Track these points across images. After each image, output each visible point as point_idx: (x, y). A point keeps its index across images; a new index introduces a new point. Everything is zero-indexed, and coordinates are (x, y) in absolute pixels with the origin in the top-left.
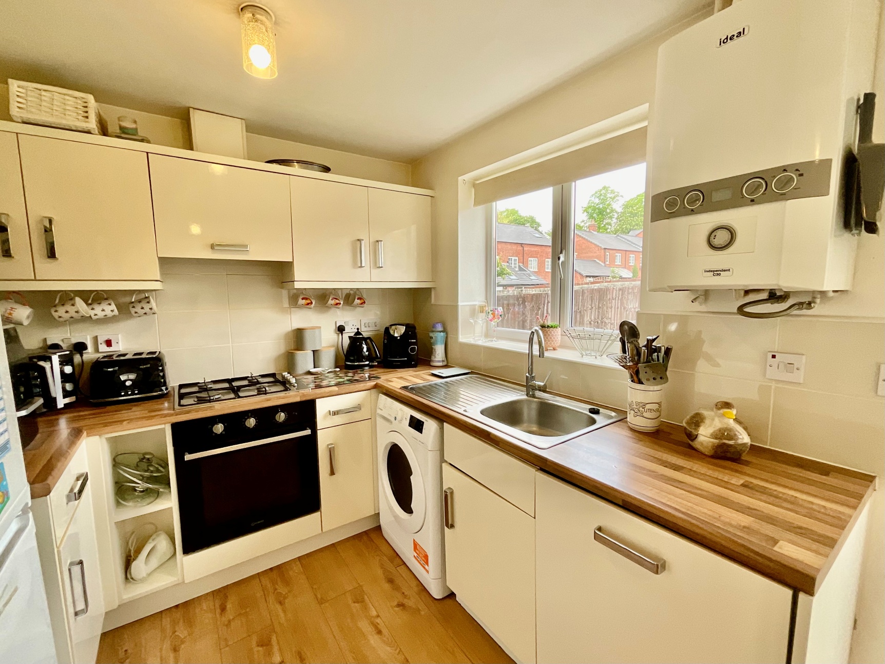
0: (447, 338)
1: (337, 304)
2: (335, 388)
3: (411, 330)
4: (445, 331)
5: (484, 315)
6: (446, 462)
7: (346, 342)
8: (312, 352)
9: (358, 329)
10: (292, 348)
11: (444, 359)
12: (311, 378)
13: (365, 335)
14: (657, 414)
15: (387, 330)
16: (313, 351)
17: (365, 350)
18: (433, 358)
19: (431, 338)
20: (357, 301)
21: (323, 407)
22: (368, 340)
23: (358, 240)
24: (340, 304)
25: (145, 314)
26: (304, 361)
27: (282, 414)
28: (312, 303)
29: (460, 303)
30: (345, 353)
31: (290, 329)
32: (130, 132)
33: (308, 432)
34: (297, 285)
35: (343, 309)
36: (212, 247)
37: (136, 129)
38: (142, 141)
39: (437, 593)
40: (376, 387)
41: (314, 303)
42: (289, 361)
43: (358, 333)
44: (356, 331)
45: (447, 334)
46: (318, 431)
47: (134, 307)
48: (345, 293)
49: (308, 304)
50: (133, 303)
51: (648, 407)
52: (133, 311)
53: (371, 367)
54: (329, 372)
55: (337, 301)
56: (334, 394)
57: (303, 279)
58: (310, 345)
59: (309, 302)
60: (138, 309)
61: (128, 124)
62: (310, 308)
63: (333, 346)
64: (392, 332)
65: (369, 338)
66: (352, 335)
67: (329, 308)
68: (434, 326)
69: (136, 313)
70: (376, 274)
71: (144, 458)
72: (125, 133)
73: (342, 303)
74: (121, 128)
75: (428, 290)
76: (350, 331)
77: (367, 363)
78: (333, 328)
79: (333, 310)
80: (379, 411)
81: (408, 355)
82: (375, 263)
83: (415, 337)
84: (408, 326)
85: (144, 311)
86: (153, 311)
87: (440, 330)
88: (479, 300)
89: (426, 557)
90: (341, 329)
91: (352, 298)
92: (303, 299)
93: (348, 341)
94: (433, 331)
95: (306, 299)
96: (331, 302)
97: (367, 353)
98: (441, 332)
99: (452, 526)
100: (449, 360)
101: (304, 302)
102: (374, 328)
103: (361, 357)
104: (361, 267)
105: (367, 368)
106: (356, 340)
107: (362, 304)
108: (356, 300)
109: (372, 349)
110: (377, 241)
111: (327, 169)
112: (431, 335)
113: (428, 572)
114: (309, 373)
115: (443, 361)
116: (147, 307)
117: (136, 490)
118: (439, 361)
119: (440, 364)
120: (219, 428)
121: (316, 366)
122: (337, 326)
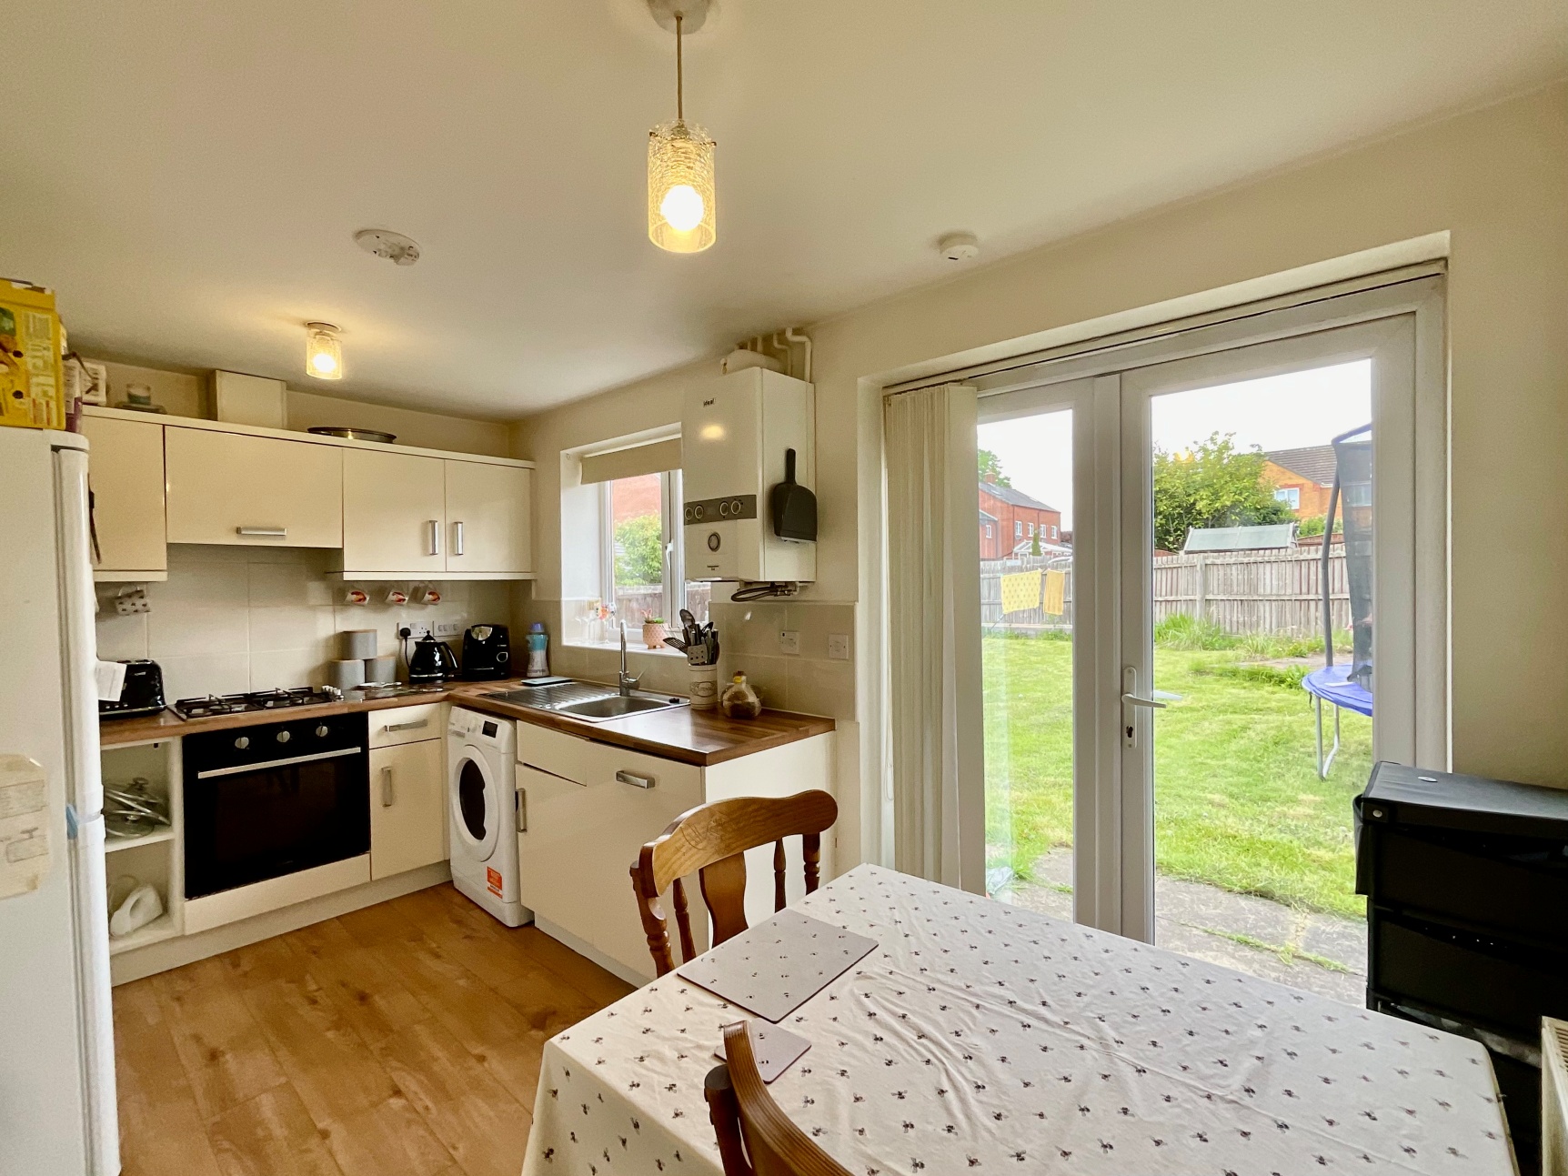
0: (549, 642)
1: (400, 600)
2: (395, 699)
3: (499, 631)
4: (546, 633)
5: (593, 612)
6: (520, 763)
7: (412, 648)
8: (363, 662)
9: (428, 632)
10: (336, 656)
11: (545, 668)
12: (360, 694)
13: (438, 640)
14: (711, 693)
15: (468, 633)
16: (366, 661)
17: (437, 658)
18: (530, 666)
19: (528, 642)
20: (428, 597)
21: (377, 721)
22: (442, 647)
23: (430, 521)
24: (404, 600)
25: (136, 611)
26: (353, 672)
27: (325, 728)
28: (365, 599)
29: (564, 599)
30: (410, 662)
31: (331, 632)
32: (142, 400)
33: (358, 750)
34: (347, 577)
35: (408, 607)
36: (238, 531)
37: (149, 398)
38: (156, 411)
39: (511, 920)
40: (447, 699)
41: (368, 599)
42: (331, 671)
43: (428, 637)
44: (426, 634)
45: (549, 636)
46: (370, 751)
47: (121, 603)
48: (412, 586)
49: (360, 600)
50: (120, 598)
51: (701, 686)
52: (120, 608)
53: (445, 680)
54: (385, 687)
55: (401, 597)
56: (392, 705)
57: (356, 568)
58: (361, 653)
59: (361, 597)
60: (127, 605)
61: (139, 392)
62: (363, 606)
63: (392, 655)
64: (474, 636)
65: (443, 643)
66: (420, 640)
67: (388, 606)
68: (532, 627)
69: (124, 610)
70: (454, 564)
71: (137, 783)
72: (133, 403)
73: (407, 599)
74: (130, 396)
75: (528, 582)
76: (418, 634)
77: (440, 675)
78: (394, 631)
79: (395, 609)
80: (450, 727)
81: (495, 663)
82: (454, 551)
83: (506, 640)
84: (496, 628)
85: (134, 608)
86: (146, 608)
87: (540, 631)
88: (590, 594)
89: (500, 879)
90: (405, 634)
91: (420, 593)
92: (353, 594)
93: (415, 648)
94: (530, 634)
95: (357, 593)
96: (392, 597)
97: (440, 663)
98: (540, 634)
99: (525, 830)
100: (552, 668)
101: (354, 597)
102: (453, 633)
103: (431, 667)
104: (434, 554)
105: (439, 682)
106: (425, 647)
107: (434, 600)
108: (427, 595)
109: (447, 656)
110: (456, 523)
111: (390, 439)
112: (528, 638)
113: (500, 896)
114: (359, 688)
115: (543, 671)
116: (139, 603)
117: (128, 820)
118: (537, 671)
119: (541, 674)
120: (244, 742)
121: (369, 679)
122: (400, 628)
